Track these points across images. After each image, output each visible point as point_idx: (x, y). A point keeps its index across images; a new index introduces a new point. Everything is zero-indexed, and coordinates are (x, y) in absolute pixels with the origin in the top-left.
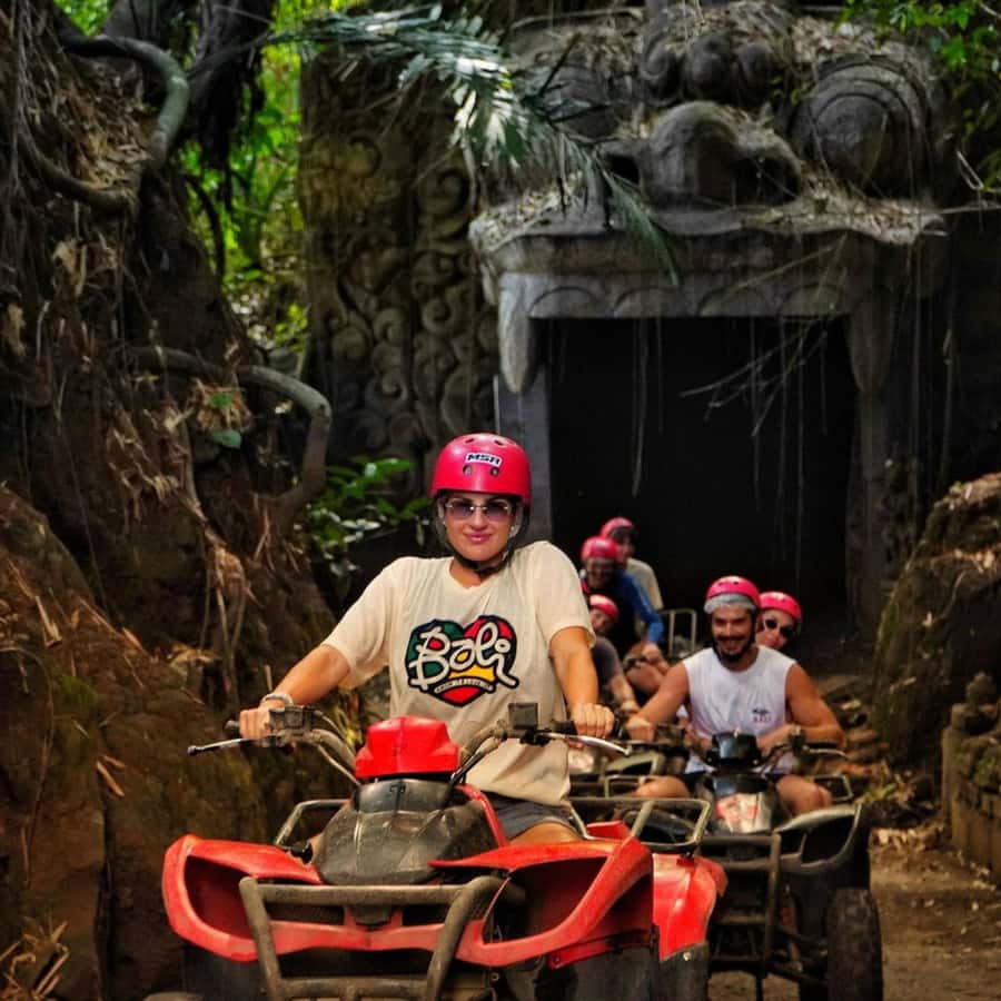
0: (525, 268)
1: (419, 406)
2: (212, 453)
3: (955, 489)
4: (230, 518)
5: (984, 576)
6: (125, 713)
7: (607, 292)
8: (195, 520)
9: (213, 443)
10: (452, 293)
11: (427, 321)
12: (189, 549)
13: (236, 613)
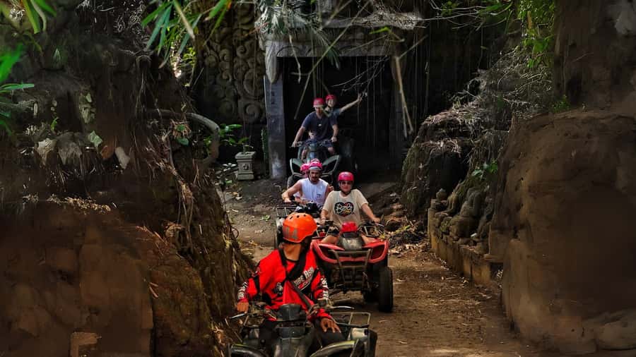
0: (275, 39)
1: (236, 84)
2: (178, 147)
3: (430, 118)
4: (185, 169)
5: (441, 150)
6: (157, 266)
7: (305, 48)
8: (174, 177)
9: (178, 143)
10: (247, 43)
11: (238, 54)
12: (172, 188)
13: (190, 211)
